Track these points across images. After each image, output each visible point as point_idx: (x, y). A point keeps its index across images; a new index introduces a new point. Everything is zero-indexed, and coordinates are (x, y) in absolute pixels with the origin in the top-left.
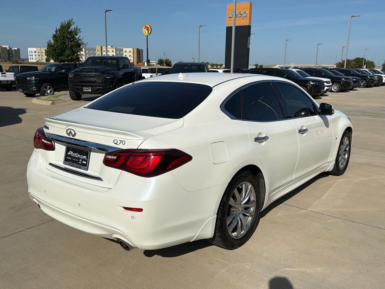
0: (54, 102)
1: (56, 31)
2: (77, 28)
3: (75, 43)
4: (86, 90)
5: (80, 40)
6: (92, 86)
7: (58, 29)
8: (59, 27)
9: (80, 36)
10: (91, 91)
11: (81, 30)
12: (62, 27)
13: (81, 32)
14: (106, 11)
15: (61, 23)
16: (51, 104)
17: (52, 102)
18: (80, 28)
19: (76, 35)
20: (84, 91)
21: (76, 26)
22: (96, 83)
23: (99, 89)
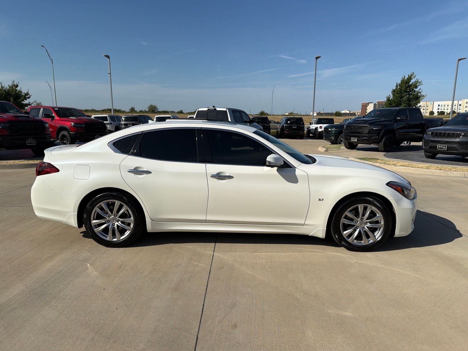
0: (327, 150)
1: (397, 86)
2: (418, 81)
3: (413, 96)
4: (353, 140)
5: (420, 93)
6: (358, 137)
7: (398, 84)
8: (399, 82)
9: (420, 89)
10: (356, 141)
11: (422, 83)
12: (403, 81)
13: (422, 84)
14: (459, 60)
15: (402, 78)
16: (325, 151)
17: (326, 149)
18: (422, 81)
19: (416, 88)
20: (352, 140)
21: (417, 79)
22: (362, 134)
23: (364, 139)
